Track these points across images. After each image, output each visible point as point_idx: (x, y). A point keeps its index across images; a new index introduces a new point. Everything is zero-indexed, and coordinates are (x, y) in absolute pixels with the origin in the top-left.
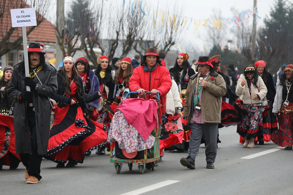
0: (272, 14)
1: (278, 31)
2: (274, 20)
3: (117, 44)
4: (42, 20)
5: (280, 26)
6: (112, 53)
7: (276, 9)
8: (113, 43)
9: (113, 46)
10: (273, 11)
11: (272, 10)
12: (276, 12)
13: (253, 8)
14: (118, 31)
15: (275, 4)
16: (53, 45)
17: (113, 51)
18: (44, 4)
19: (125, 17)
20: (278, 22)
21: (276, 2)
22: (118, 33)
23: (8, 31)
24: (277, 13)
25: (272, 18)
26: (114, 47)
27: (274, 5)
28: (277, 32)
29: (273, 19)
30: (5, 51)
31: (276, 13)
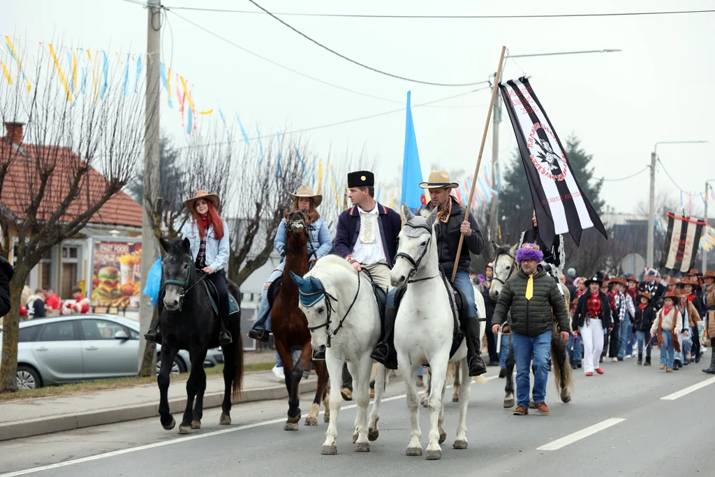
0: (508, 176)
1: (518, 207)
2: (511, 189)
3: (257, 228)
4: (125, 180)
5: (522, 198)
6: (248, 242)
7: (514, 168)
8: (250, 224)
9: (249, 231)
10: (509, 172)
11: (507, 170)
12: (515, 173)
13: (491, 164)
14: (259, 201)
15: (513, 159)
16: (124, 230)
17: (249, 239)
18: (129, 151)
19: (272, 177)
20: (518, 191)
21: (514, 156)
22: (259, 206)
23: (63, 200)
24: (517, 174)
25: (508, 183)
26: (251, 232)
27: (511, 160)
28: (516, 209)
29: (510, 185)
30: (56, 239)
31: (514, 175)
